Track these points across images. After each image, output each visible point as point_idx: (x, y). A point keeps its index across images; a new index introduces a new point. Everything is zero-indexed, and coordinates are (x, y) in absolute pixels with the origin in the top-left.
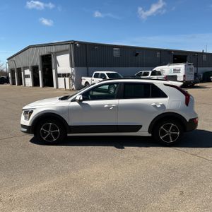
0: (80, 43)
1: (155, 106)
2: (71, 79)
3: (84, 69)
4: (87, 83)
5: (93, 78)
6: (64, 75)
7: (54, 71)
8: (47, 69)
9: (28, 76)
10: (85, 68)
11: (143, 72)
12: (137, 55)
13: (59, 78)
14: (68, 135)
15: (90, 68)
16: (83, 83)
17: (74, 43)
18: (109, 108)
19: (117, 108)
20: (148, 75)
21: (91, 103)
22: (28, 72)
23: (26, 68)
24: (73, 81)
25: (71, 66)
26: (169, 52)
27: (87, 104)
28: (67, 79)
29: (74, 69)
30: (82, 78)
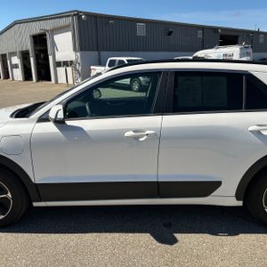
0: (87, 14)
1: (258, 133)
2: (74, 69)
3: (94, 54)
5: (107, 67)
6: (66, 64)
7: (51, 58)
8: (42, 55)
9: (16, 66)
10: (97, 53)
12: (170, 33)
13: (58, 68)
14: (35, 204)
15: (102, 53)
17: (78, 14)
18: (136, 138)
19: (158, 137)
21: (89, 125)
22: (16, 60)
23: (13, 54)
24: (78, 72)
25: (75, 49)
27: (79, 129)
28: (69, 69)
29: (79, 54)
30: (92, 67)
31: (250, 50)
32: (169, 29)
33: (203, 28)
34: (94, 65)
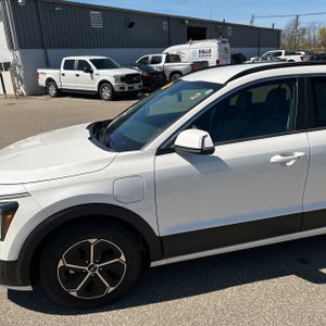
2: (14, 74)
3: (39, 53)
4: (50, 81)
5: (63, 71)
10: (41, 51)
11: (150, 56)
12: (131, 25)
15: (51, 52)
16: (42, 82)
20: (160, 62)
24: (19, 78)
25: (11, 47)
26: (181, 20)
29: (18, 53)
30: (39, 71)
31: (228, 45)
32: (130, 19)
33: (168, 18)
34: (41, 68)
